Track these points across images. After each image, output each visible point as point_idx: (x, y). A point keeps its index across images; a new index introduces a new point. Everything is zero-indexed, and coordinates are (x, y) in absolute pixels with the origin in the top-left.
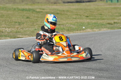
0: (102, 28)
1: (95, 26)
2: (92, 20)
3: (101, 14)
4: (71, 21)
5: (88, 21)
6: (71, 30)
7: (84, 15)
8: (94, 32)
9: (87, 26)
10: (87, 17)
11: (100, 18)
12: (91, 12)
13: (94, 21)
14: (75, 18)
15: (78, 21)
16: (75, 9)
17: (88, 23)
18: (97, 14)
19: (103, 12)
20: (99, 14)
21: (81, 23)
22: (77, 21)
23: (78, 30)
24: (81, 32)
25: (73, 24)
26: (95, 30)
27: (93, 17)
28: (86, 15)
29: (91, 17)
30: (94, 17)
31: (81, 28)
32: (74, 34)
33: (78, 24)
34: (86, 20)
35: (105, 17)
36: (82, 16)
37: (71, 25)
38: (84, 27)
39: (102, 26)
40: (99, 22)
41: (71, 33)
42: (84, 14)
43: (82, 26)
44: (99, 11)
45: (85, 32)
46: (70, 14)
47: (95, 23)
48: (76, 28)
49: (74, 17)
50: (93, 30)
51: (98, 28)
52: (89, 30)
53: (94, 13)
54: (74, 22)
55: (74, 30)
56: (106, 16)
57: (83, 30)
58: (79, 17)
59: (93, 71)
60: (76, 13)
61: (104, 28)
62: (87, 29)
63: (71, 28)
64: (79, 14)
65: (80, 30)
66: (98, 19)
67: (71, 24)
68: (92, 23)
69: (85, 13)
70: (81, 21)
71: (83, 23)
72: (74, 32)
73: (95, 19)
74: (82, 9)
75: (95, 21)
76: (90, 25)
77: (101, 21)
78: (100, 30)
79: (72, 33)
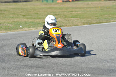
0: (39, 26)
1: (31, 25)
2: (28, 20)
3: (37, 14)
4: (9, 20)
5: (25, 20)
6: (8, 29)
7: (21, 15)
8: (31, 31)
9: (24, 25)
10: (24, 16)
11: (36, 17)
12: (27, 11)
13: (30, 20)
14: (13, 18)
15: (16, 20)
16: (12, 9)
17: (25, 22)
18: (33, 14)
19: (40, 12)
20: (35, 14)
21: (19, 22)
22: (14, 20)
23: (15, 29)
24: (18, 31)
25: (11, 23)
26: (32, 28)
27: (29, 17)
28: (23, 14)
29: (28, 17)
30: (31, 17)
31: (18, 27)
32: (12, 33)
33: (15, 23)
34: (23, 19)
35: (41, 17)
36: (19, 15)
37: (9, 25)
38: (21, 26)
39: (39, 25)
40: (35, 21)
41: (8, 31)
42: (20, 13)
43: (19, 25)
44: (35, 10)
45: (22, 31)
46: (7, 13)
47: (32, 22)
48: (13, 27)
49: (11, 16)
50: (30, 29)
51: (35, 27)
52: (26, 29)
53: (31, 13)
54: (12, 21)
55: (11, 29)
56: (42, 15)
57: (20, 29)
58: (16, 16)
59: (30, 69)
60: (13, 12)
61: (40, 27)
62: (24, 28)
63: (8, 27)
64: (16, 13)
65: (17, 29)
66: (34, 18)
67: (8, 23)
68: (29, 22)
69: (22, 12)
70: (18, 20)
71: (21, 22)
72: (12, 30)
73: (31, 18)
74: (19, 9)
75: (32, 20)
76: (26, 24)
77: (38, 20)
78: (36, 29)
79: (10, 32)
